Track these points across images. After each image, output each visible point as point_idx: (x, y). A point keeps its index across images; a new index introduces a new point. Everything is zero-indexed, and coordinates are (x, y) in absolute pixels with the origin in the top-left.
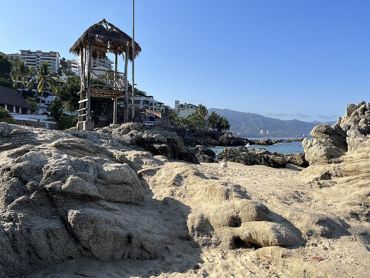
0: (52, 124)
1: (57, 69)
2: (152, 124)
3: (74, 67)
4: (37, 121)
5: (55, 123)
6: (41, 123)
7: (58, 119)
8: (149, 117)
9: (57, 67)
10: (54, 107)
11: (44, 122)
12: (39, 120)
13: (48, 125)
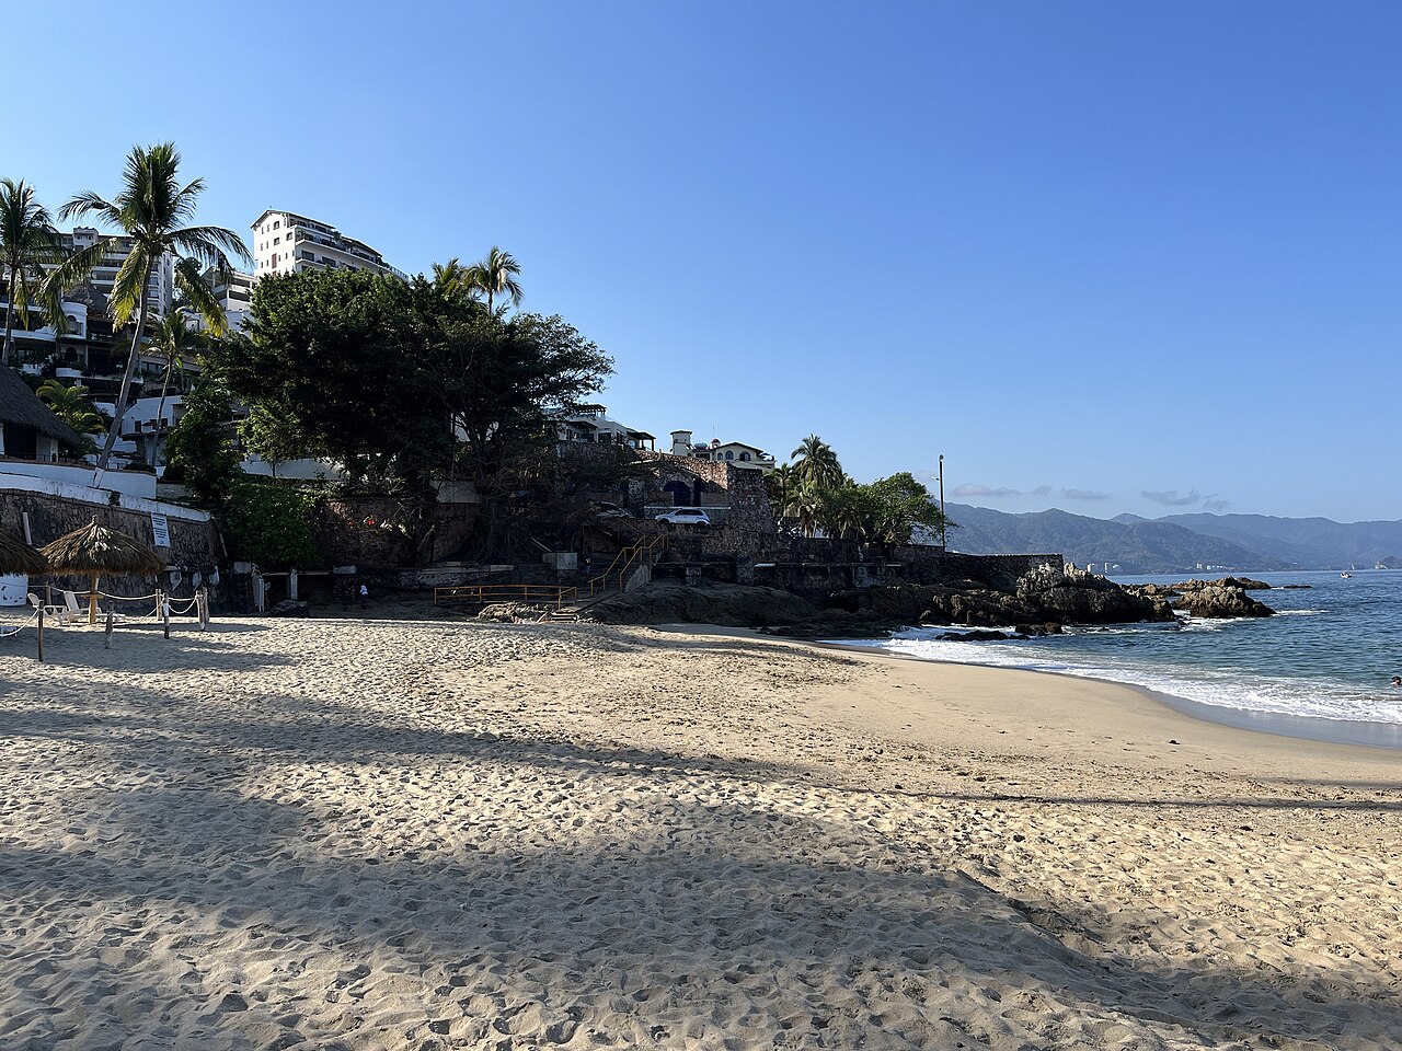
0: (189, 523)
1: (163, 303)
2: (705, 519)
3: (234, 296)
4: (106, 501)
5: (201, 516)
6: (128, 512)
7: (216, 494)
8: (670, 486)
9: (161, 295)
10: (197, 427)
11: (145, 507)
12: (115, 496)
13: (165, 526)
